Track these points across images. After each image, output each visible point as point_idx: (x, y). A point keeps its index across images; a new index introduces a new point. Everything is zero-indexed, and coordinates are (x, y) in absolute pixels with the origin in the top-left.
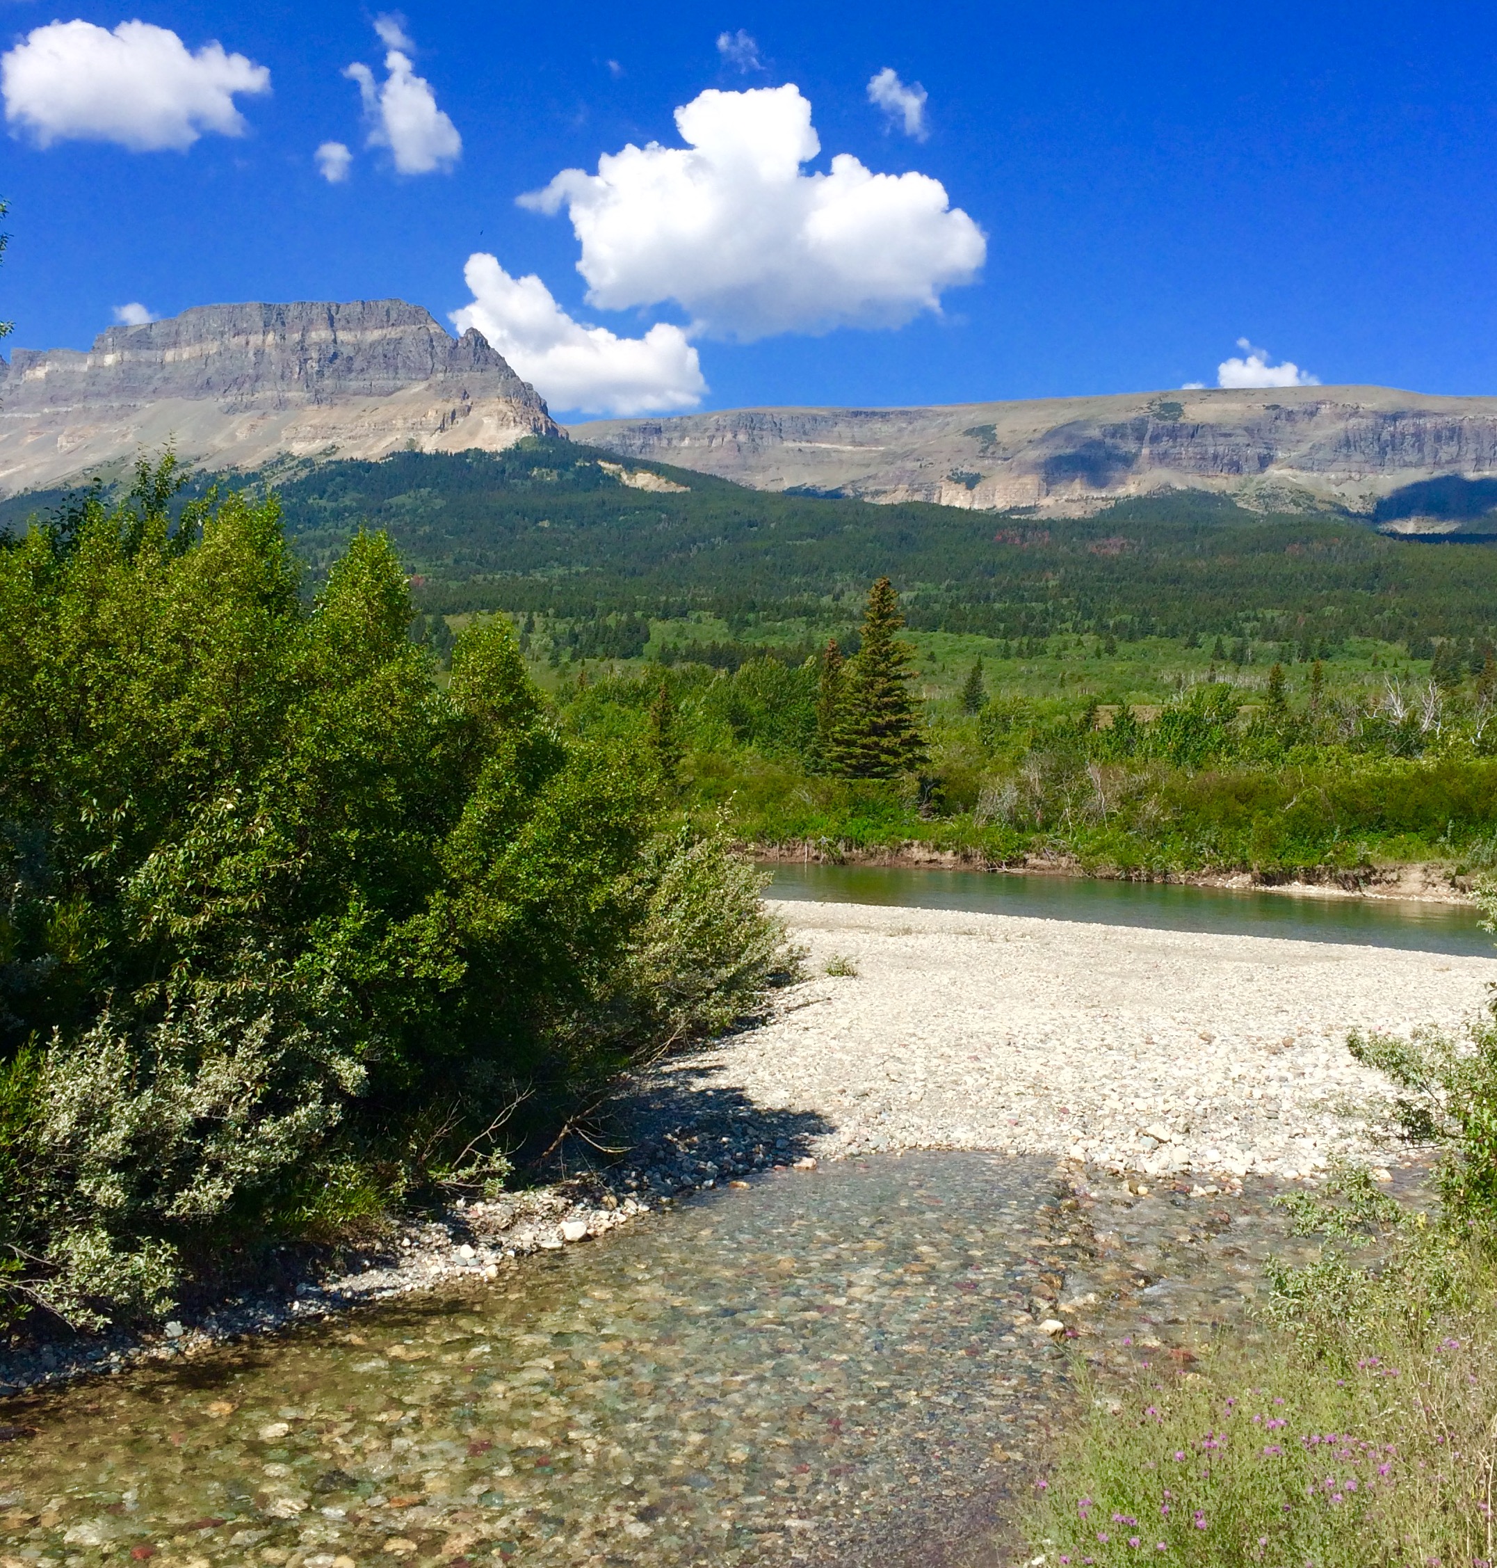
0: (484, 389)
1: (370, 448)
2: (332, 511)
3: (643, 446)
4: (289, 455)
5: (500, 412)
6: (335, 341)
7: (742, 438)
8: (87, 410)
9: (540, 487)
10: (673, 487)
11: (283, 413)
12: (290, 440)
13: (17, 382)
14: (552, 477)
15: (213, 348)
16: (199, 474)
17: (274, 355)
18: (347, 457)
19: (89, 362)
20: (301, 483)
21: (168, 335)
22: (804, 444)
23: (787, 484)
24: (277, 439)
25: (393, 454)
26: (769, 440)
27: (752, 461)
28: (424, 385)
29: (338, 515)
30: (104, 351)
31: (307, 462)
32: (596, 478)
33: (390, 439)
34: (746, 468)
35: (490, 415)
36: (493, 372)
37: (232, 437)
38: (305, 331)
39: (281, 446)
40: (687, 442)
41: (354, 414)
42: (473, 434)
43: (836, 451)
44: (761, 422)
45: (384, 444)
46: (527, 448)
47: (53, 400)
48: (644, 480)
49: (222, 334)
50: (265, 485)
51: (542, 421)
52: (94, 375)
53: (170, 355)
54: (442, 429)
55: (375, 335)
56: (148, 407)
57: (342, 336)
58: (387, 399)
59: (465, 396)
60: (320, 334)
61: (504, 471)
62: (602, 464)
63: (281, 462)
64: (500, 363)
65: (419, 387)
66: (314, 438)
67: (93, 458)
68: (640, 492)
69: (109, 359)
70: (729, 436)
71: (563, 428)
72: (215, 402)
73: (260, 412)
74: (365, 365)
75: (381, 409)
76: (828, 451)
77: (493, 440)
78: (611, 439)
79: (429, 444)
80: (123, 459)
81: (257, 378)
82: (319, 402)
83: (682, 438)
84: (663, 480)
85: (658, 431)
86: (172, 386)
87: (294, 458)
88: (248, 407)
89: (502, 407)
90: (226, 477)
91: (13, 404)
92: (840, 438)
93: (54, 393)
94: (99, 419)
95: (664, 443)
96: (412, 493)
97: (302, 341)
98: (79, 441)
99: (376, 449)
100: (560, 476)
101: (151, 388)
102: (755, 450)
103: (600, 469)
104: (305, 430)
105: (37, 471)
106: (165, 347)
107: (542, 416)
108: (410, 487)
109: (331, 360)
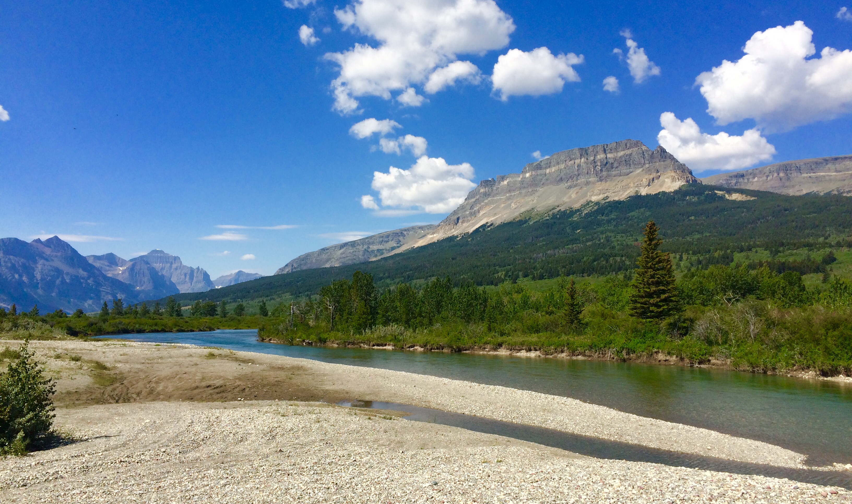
0: (665, 168)
1: (621, 195)
2: (607, 220)
3: (737, 183)
4: (591, 201)
5: (672, 176)
6: (606, 158)
7: (782, 175)
8: (520, 193)
9: (690, 204)
10: (749, 198)
11: (588, 187)
12: (591, 196)
13: (498, 186)
14: (695, 199)
15: (562, 166)
16: (558, 211)
17: (584, 166)
18: (612, 200)
19: (521, 177)
20: (595, 211)
21: (547, 164)
22: (812, 174)
23: (804, 192)
24: (586, 196)
25: (629, 197)
26: (794, 174)
27: (787, 184)
28: (641, 170)
29: (609, 222)
30: (526, 172)
31: (597, 203)
32: (714, 197)
33: (628, 192)
34: (784, 187)
35: (668, 178)
36: (668, 161)
37: (570, 197)
38: (595, 155)
39: (588, 198)
40: (756, 179)
41: (614, 184)
42: (661, 186)
43: (827, 175)
44: (791, 168)
45: (626, 193)
46: (684, 189)
47: (510, 191)
48: (735, 197)
49: (566, 161)
50: (582, 213)
51: (690, 178)
52: (522, 182)
53: (548, 171)
54: (649, 185)
55: (621, 153)
56: (541, 190)
57: (609, 156)
58: (626, 177)
59: (658, 171)
60: (601, 156)
61: (674, 199)
62: (716, 192)
63: (588, 204)
64: (672, 158)
65: (639, 171)
66: (600, 194)
67: (523, 210)
68: (734, 201)
69: (528, 175)
70: (776, 175)
71: (699, 179)
72: (564, 185)
73: (580, 187)
74: (618, 165)
75: (625, 181)
76: (824, 176)
77: (669, 187)
78: (722, 182)
79: (644, 192)
80: (533, 209)
81: (579, 175)
82: (601, 181)
83: (754, 178)
84: (744, 196)
85: (742, 176)
86: (549, 181)
87: (592, 202)
88: (575, 186)
89: (673, 174)
90: (568, 212)
91: (497, 194)
92: (829, 170)
93: (510, 189)
94: (526, 196)
95: (746, 181)
96: (637, 211)
97: (594, 160)
98: (518, 204)
99: (623, 196)
100: (698, 198)
101: (542, 183)
102: (788, 179)
103: (716, 194)
104: (596, 191)
105: (505, 216)
106: (546, 168)
107: (690, 176)
108: (637, 209)
109: (605, 165)
